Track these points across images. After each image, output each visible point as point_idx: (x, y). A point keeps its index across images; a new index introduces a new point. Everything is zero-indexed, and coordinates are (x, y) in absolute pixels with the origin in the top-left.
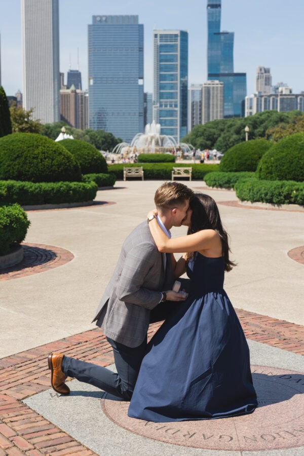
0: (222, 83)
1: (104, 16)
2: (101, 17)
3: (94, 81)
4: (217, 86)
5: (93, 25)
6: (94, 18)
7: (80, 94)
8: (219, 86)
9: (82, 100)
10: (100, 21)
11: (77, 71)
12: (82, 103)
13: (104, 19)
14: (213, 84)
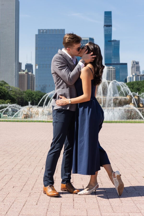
0: (114, 68)
1: (45, 30)
2: (43, 30)
3: (38, 66)
4: (112, 69)
5: (38, 35)
6: (39, 30)
7: (31, 75)
8: (113, 69)
9: (32, 78)
10: (43, 32)
11: (31, 64)
12: (32, 80)
13: (45, 31)
14: (110, 68)
